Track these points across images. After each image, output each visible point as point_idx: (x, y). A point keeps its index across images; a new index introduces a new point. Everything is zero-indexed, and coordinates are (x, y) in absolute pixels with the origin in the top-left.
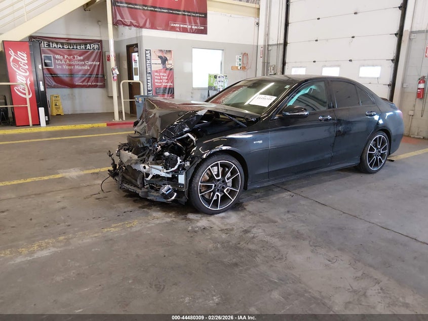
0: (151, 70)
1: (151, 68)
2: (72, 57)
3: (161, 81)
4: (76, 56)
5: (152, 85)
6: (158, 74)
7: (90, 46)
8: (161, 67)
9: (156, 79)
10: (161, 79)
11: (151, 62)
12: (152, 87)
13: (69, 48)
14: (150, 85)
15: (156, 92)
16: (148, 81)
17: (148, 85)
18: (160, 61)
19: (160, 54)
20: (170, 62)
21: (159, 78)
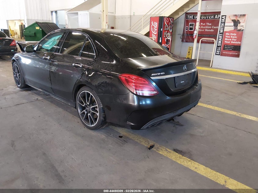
0: (223, 31)
1: (224, 29)
2: (205, 24)
3: (231, 40)
4: (207, 23)
5: (221, 43)
6: (229, 34)
7: (218, 17)
8: (232, 28)
9: (227, 38)
10: (230, 38)
11: (224, 25)
12: (221, 44)
13: (204, 18)
14: (220, 42)
15: (224, 48)
16: (219, 39)
17: (218, 42)
18: (232, 24)
19: (234, 18)
20: (241, 24)
21: (229, 37)
